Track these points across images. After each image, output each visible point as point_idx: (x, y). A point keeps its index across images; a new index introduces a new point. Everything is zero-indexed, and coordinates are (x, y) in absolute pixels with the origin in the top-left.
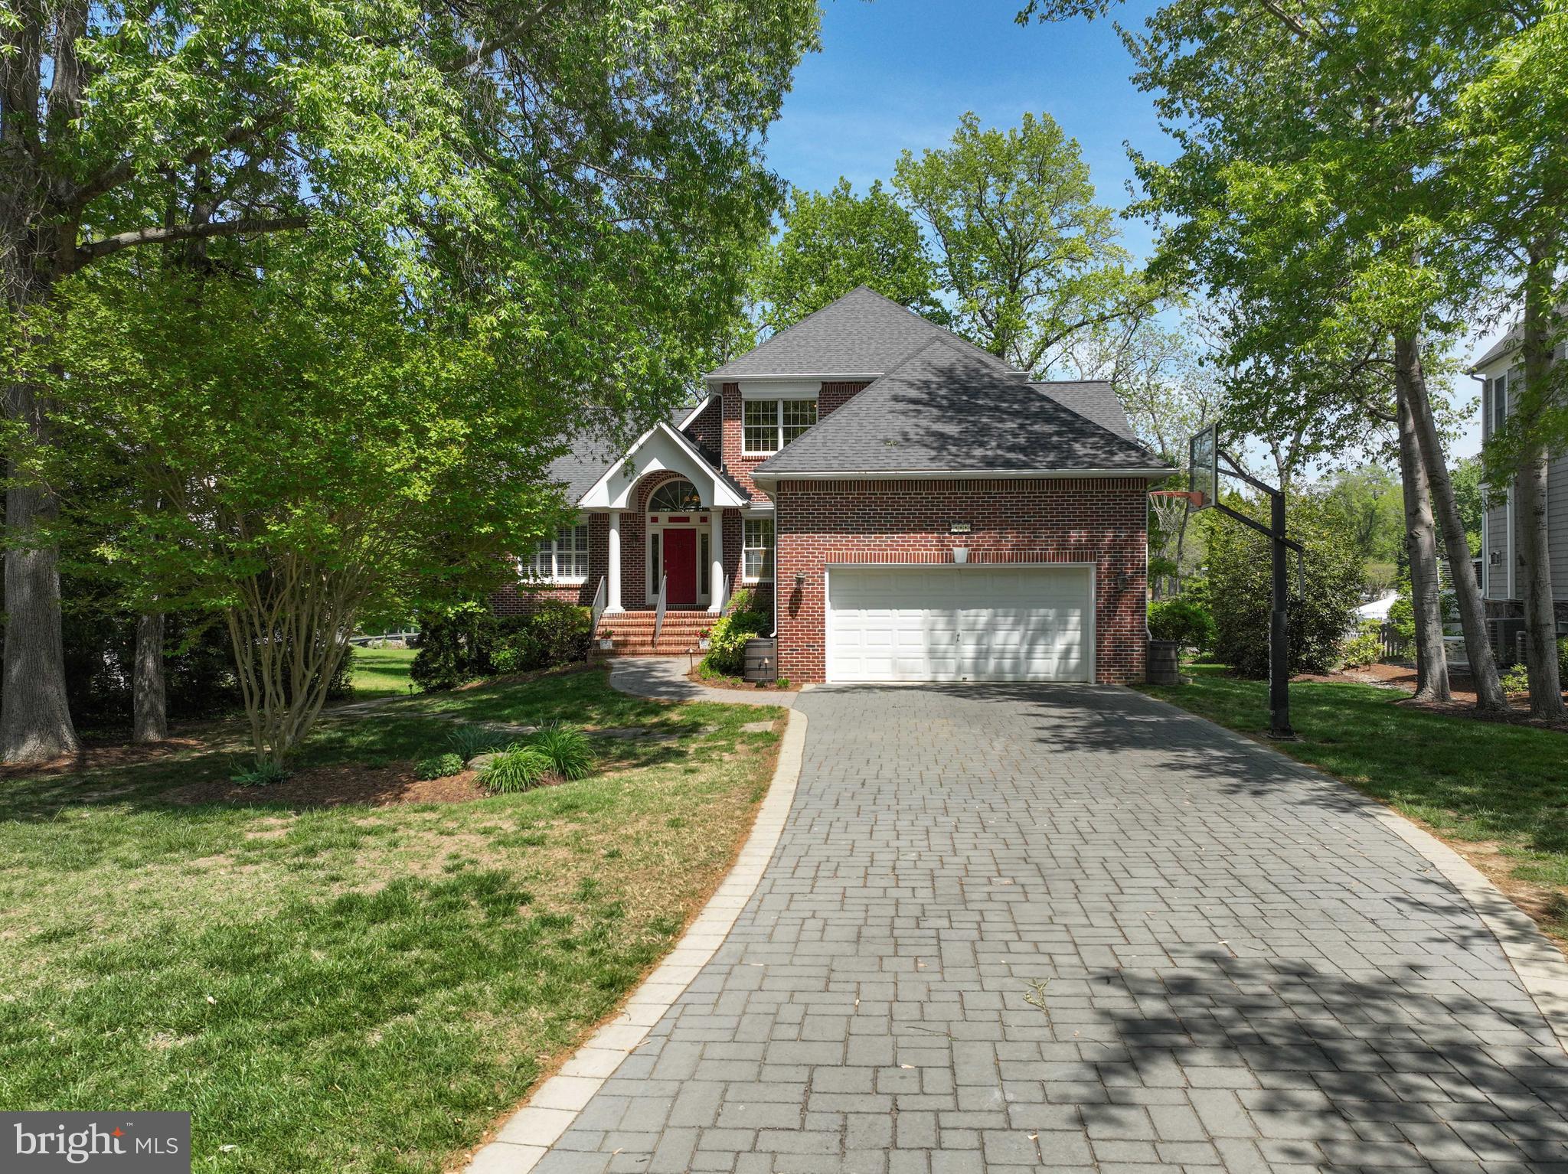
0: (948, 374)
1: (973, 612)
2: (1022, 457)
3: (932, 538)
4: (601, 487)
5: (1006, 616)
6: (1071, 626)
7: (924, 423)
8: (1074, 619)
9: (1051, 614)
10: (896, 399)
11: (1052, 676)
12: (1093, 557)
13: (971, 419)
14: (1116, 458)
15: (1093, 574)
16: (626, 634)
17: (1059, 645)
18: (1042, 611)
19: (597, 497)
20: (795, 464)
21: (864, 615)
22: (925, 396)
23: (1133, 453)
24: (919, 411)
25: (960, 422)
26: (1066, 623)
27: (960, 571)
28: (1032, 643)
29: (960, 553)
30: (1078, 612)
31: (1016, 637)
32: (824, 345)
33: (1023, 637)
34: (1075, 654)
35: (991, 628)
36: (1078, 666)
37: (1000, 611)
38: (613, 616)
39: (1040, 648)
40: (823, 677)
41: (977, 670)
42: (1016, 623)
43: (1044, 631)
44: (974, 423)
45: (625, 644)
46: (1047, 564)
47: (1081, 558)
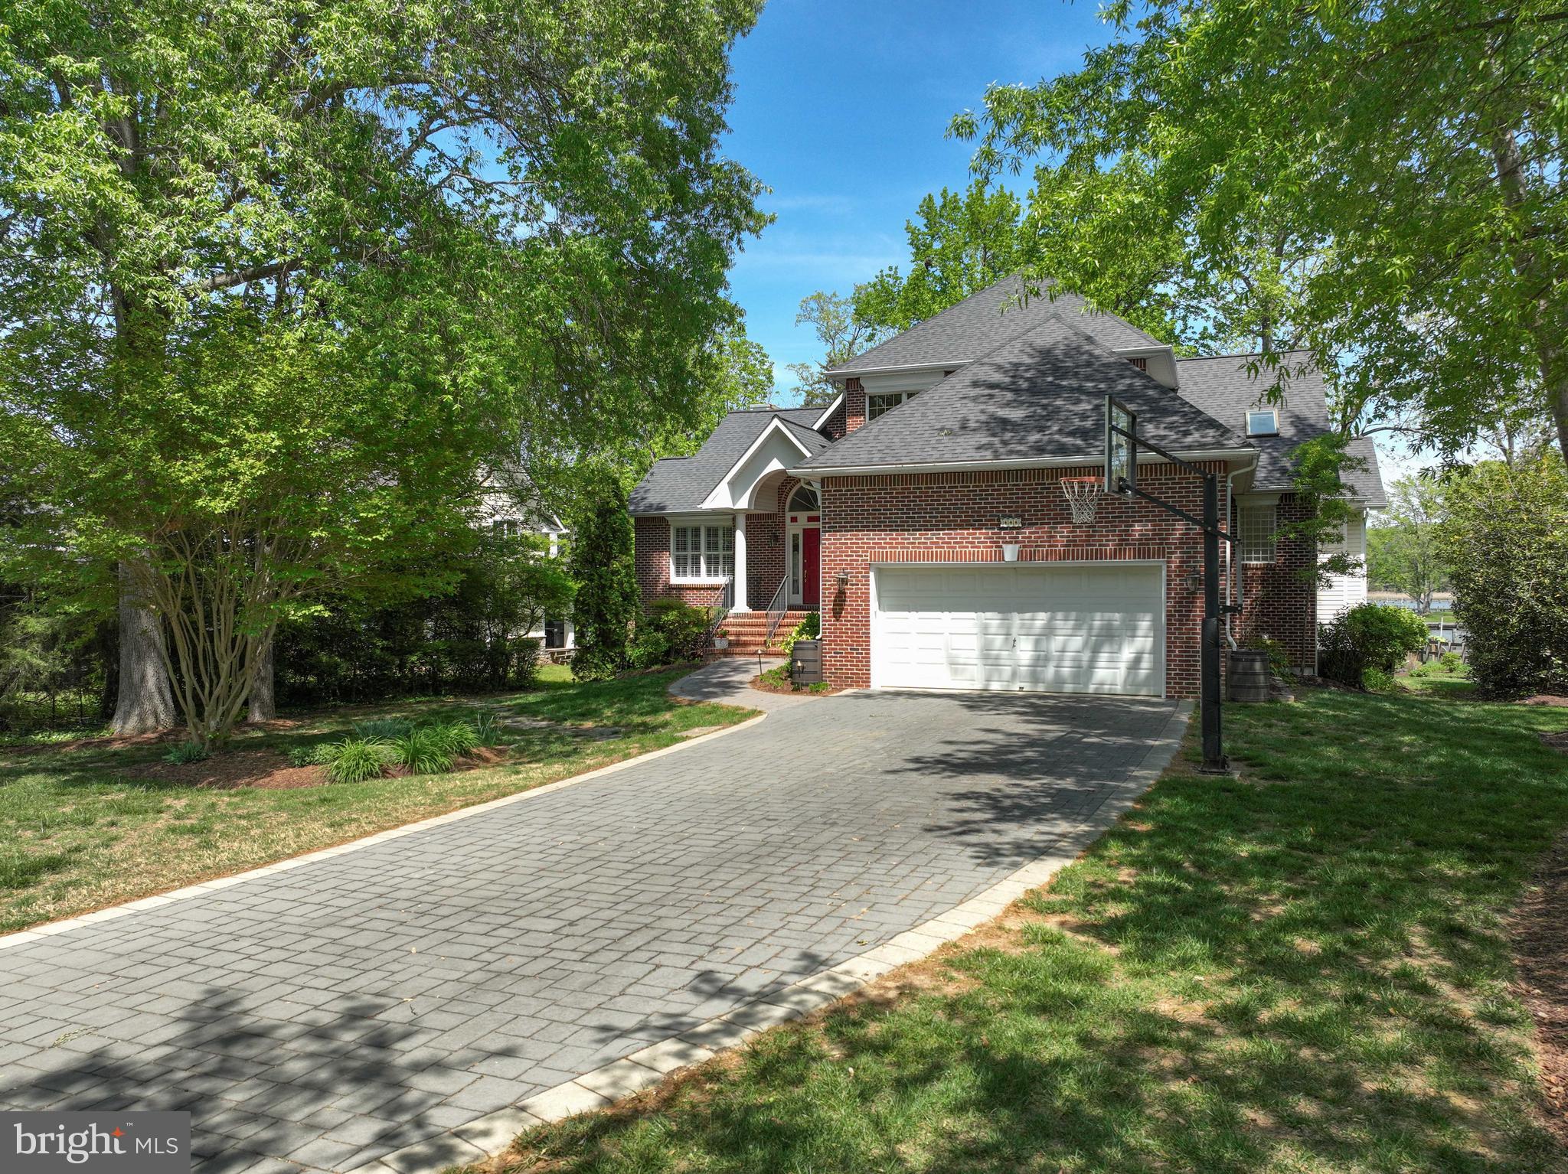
0: (1046, 353)
1: (1028, 615)
2: (1079, 442)
3: (981, 535)
4: (723, 490)
5: (1066, 619)
6: (1140, 632)
7: (991, 409)
8: (1144, 624)
9: (1117, 617)
10: (975, 384)
11: (1119, 689)
12: (1160, 553)
13: (1045, 401)
14: (1189, 439)
15: (1164, 573)
16: (738, 634)
17: (1127, 653)
18: (1107, 615)
19: (720, 499)
20: (838, 459)
21: (914, 616)
22: (1007, 380)
23: (1211, 432)
24: (991, 396)
25: (1031, 404)
26: (1134, 628)
27: (1013, 570)
28: (1096, 651)
29: (1010, 553)
30: (1148, 617)
31: (1077, 642)
32: (959, 332)
33: (1086, 644)
34: (1146, 664)
35: (1049, 631)
36: (1148, 677)
37: (1060, 615)
38: (737, 616)
39: (1103, 657)
40: (867, 681)
41: (1035, 678)
42: (1076, 628)
43: (1109, 637)
44: (1044, 407)
45: (738, 644)
46: (1107, 562)
47: (1146, 554)
